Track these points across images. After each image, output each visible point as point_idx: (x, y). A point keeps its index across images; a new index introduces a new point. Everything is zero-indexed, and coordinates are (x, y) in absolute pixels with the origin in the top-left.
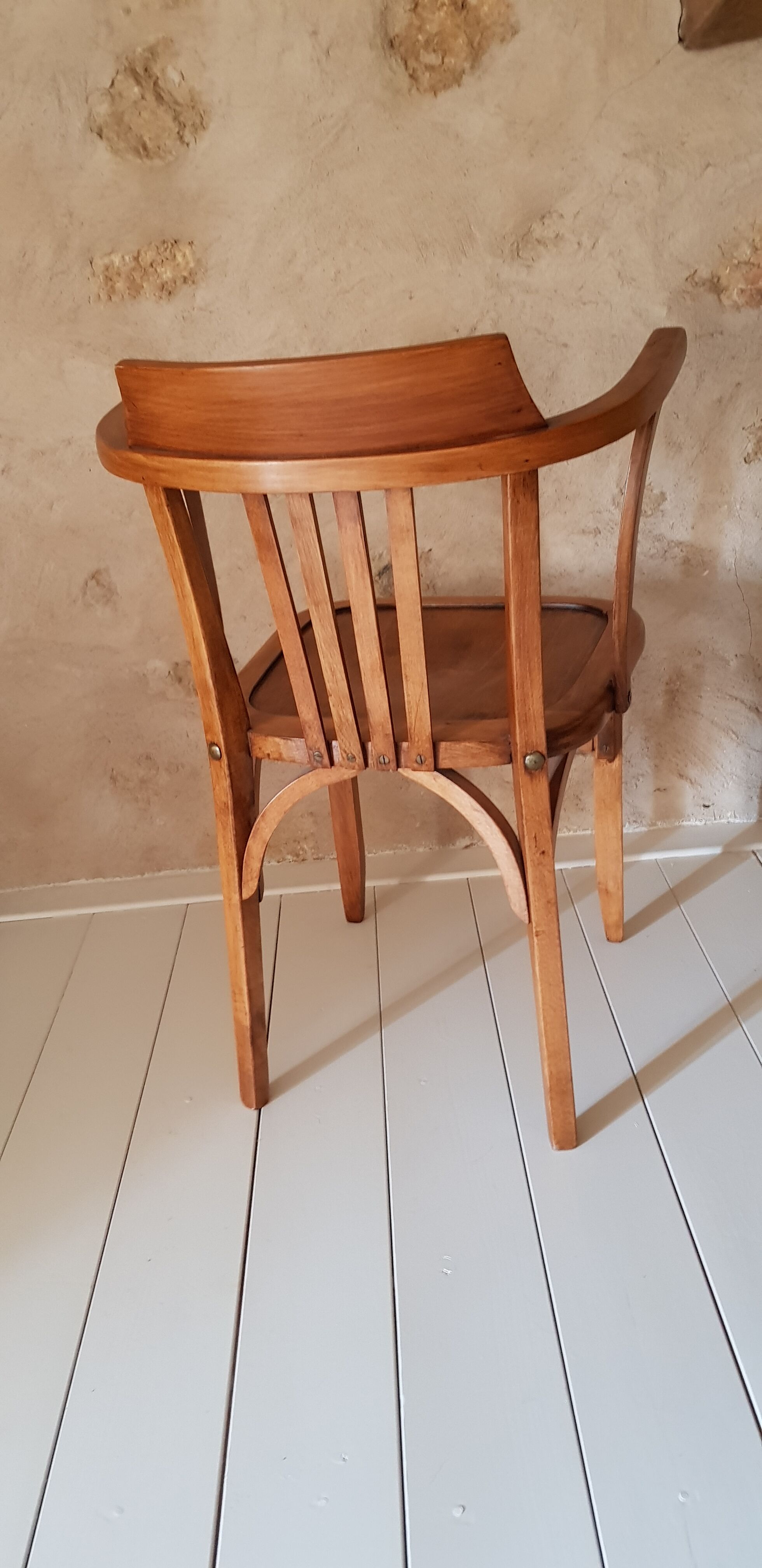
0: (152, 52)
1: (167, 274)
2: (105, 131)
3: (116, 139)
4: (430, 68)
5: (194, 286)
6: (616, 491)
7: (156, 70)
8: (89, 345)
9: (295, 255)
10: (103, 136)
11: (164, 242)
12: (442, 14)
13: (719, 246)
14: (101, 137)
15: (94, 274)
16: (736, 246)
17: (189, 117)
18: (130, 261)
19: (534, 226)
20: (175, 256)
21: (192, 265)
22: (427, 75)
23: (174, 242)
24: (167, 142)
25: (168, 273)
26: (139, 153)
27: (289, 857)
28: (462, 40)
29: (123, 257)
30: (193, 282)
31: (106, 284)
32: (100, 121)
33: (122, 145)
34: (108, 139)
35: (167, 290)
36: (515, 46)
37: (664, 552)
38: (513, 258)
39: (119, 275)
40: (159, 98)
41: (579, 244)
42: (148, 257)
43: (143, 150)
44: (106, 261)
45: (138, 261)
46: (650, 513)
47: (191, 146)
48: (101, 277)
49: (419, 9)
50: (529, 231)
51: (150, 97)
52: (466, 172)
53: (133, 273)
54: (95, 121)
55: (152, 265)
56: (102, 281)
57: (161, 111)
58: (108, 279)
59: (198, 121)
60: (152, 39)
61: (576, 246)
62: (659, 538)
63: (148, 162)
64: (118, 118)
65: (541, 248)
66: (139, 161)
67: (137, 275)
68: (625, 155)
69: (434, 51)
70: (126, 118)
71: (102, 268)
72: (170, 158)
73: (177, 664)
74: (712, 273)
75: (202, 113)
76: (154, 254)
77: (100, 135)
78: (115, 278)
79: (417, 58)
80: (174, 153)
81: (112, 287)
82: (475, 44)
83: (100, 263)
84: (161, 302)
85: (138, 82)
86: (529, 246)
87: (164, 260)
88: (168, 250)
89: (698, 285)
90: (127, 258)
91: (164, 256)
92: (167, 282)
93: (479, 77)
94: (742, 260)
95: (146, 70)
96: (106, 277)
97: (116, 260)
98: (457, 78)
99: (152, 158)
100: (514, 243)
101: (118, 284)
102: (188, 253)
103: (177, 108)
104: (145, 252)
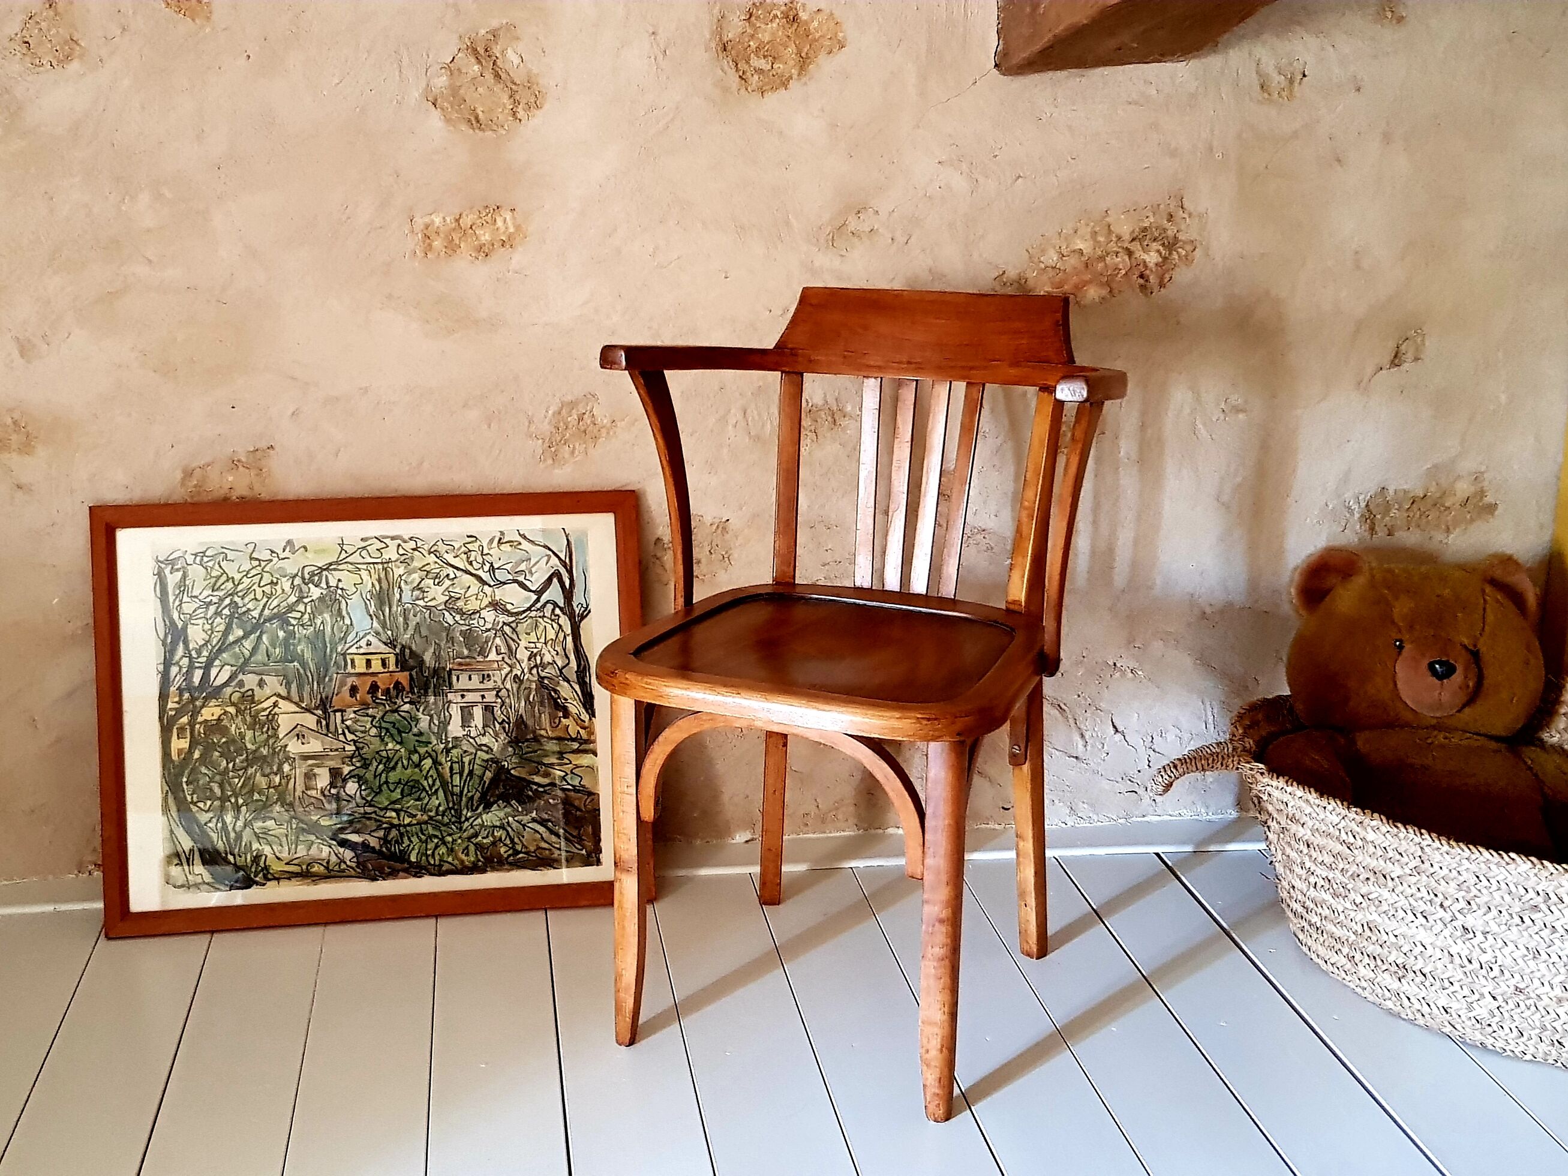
0: (495, 34)
1: (485, 236)
2: (439, 100)
3: (449, 109)
4: (759, 71)
5: (511, 250)
7: (496, 50)
9: (616, 230)
10: (438, 106)
11: (486, 207)
12: (775, 25)
13: (1027, 251)
14: (436, 106)
15: (413, 232)
16: (1043, 251)
17: (524, 96)
18: (451, 223)
19: (850, 219)
20: (495, 221)
21: (512, 230)
22: (756, 77)
23: (496, 208)
24: (501, 116)
25: (487, 234)
26: (472, 124)
28: (792, 49)
29: (444, 218)
30: (511, 246)
31: (424, 242)
32: (436, 92)
33: (455, 116)
34: (442, 109)
35: (484, 251)
36: (841, 58)
38: (827, 248)
39: (437, 233)
40: (497, 76)
41: (892, 239)
42: (466, 221)
43: (475, 122)
44: (427, 220)
45: (458, 223)
47: (524, 122)
48: (420, 235)
49: (753, 19)
50: (845, 224)
51: (489, 76)
52: (787, 166)
53: (452, 234)
54: (432, 92)
55: (471, 228)
56: (420, 237)
57: (497, 88)
58: (426, 237)
59: (533, 101)
60: (495, 23)
61: (890, 240)
63: (480, 133)
64: (454, 90)
65: (855, 240)
66: (472, 132)
67: (456, 237)
68: (940, 162)
69: (765, 57)
70: (462, 92)
71: (422, 227)
72: (502, 131)
74: (1020, 273)
75: (537, 93)
76: (475, 217)
78: (433, 237)
79: (747, 62)
80: (506, 127)
81: (430, 245)
82: (803, 55)
84: (477, 262)
85: (479, 62)
86: (844, 237)
87: (485, 223)
88: (490, 215)
89: (1005, 284)
90: (448, 219)
91: (485, 220)
92: (485, 245)
93: (805, 84)
94: (1048, 265)
95: (486, 50)
96: (425, 235)
97: (437, 220)
98: (785, 85)
99: (483, 130)
100: (829, 234)
101: (436, 243)
102: (508, 219)
103: (513, 87)
104: (467, 216)
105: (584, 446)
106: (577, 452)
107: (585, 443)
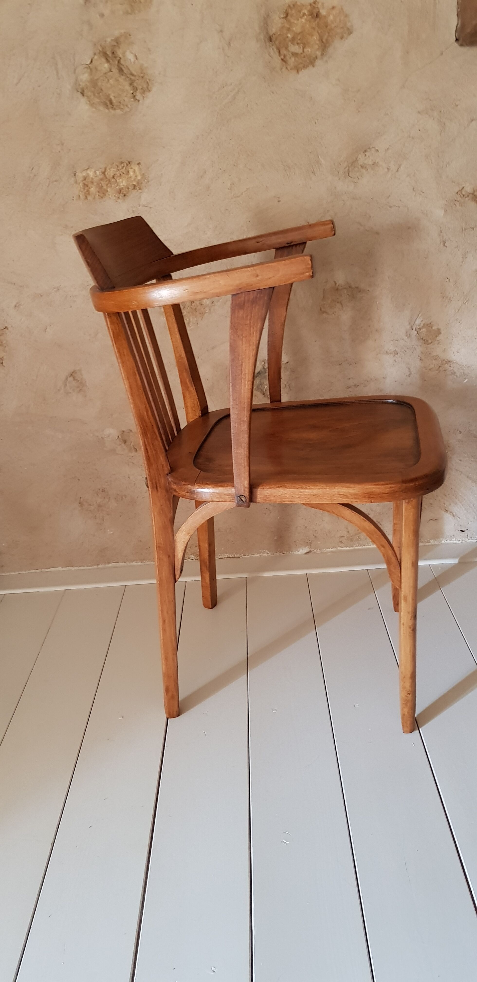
0: (117, 41)
1: (123, 183)
2: (86, 91)
3: (92, 97)
4: (295, 54)
5: (140, 191)
6: (408, 327)
7: (119, 53)
8: (72, 227)
9: (205, 172)
10: (85, 95)
11: (122, 163)
12: (303, 20)
14: (83, 95)
15: (76, 182)
17: (139, 83)
18: (100, 174)
19: (360, 156)
20: (128, 172)
21: (139, 177)
22: (293, 59)
23: (128, 163)
24: (126, 99)
26: (107, 106)
27: (192, 556)
28: (316, 37)
29: (95, 172)
30: (140, 189)
31: (84, 189)
32: (83, 85)
33: (96, 100)
34: (87, 96)
35: (123, 193)
36: (350, 41)
37: (438, 367)
38: (345, 178)
39: (92, 183)
40: (121, 70)
41: (388, 168)
42: (111, 172)
43: (110, 104)
44: (84, 174)
45: (105, 174)
46: (430, 341)
47: (140, 102)
48: (81, 184)
49: (289, 17)
50: (356, 160)
51: (115, 70)
52: (316, 121)
53: (102, 182)
54: (80, 85)
55: (113, 177)
56: (81, 186)
57: (121, 79)
58: (85, 185)
59: (145, 86)
60: (117, 33)
61: (386, 170)
62: (436, 358)
63: (112, 111)
64: (94, 83)
65: (363, 171)
66: (107, 111)
67: (103, 183)
68: (419, 112)
69: (298, 44)
70: (99, 84)
71: (82, 179)
72: (127, 109)
73: (123, 431)
74: (474, 188)
75: (148, 80)
76: (115, 170)
77: (83, 94)
78: (90, 185)
79: (286, 48)
80: (129, 106)
81: (88, 191)
82: (324, 41)
83: (80, 175)
84: (119, 201)
85: (108, 61)
86: (356, 169)
87: (122, 174)
88: (124, 168)
89: (465, 196)
90: (98, 172)
91: (122, 172)
92: (123, 188)
93: (326, 61)
95: (113, 53)
96: (84, 184)
97: (91, 173)
98: (311, 62)
99: (115, 109)
100: (346, 168)
101: (92, 189)
102: (137, 170)
103: (132, 78)
104: (110, 169)
105: (196, 319)
106: (191, 323)
107: (196, 317)
